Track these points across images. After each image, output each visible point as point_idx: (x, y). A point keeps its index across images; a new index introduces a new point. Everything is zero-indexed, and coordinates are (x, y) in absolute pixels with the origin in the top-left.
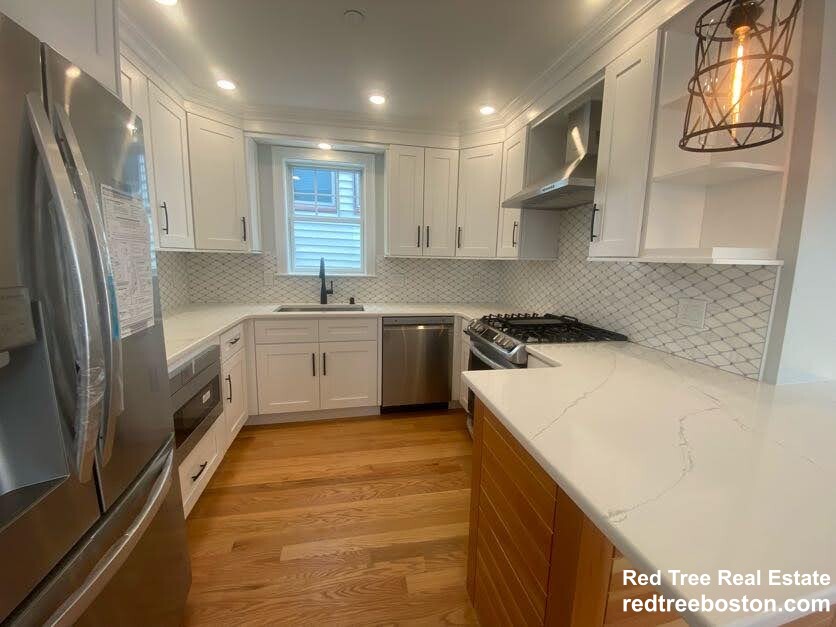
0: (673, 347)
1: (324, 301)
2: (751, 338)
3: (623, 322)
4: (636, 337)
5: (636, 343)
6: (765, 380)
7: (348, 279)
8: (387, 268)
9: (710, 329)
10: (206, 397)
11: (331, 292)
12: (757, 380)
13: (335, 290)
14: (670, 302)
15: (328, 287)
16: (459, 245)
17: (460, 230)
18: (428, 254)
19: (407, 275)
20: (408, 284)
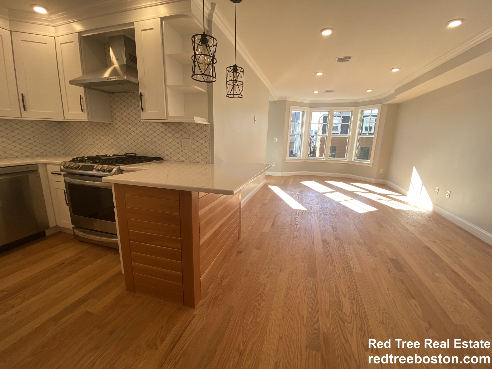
0: (182, 159)
2: (206, 150)
3: (159, 152)
4: (166, 158)
6: (211, 163)
9: (194, 149)
12: (210, 163)
14: (178, 140)
16: (24, 108)
17: (23, 96)
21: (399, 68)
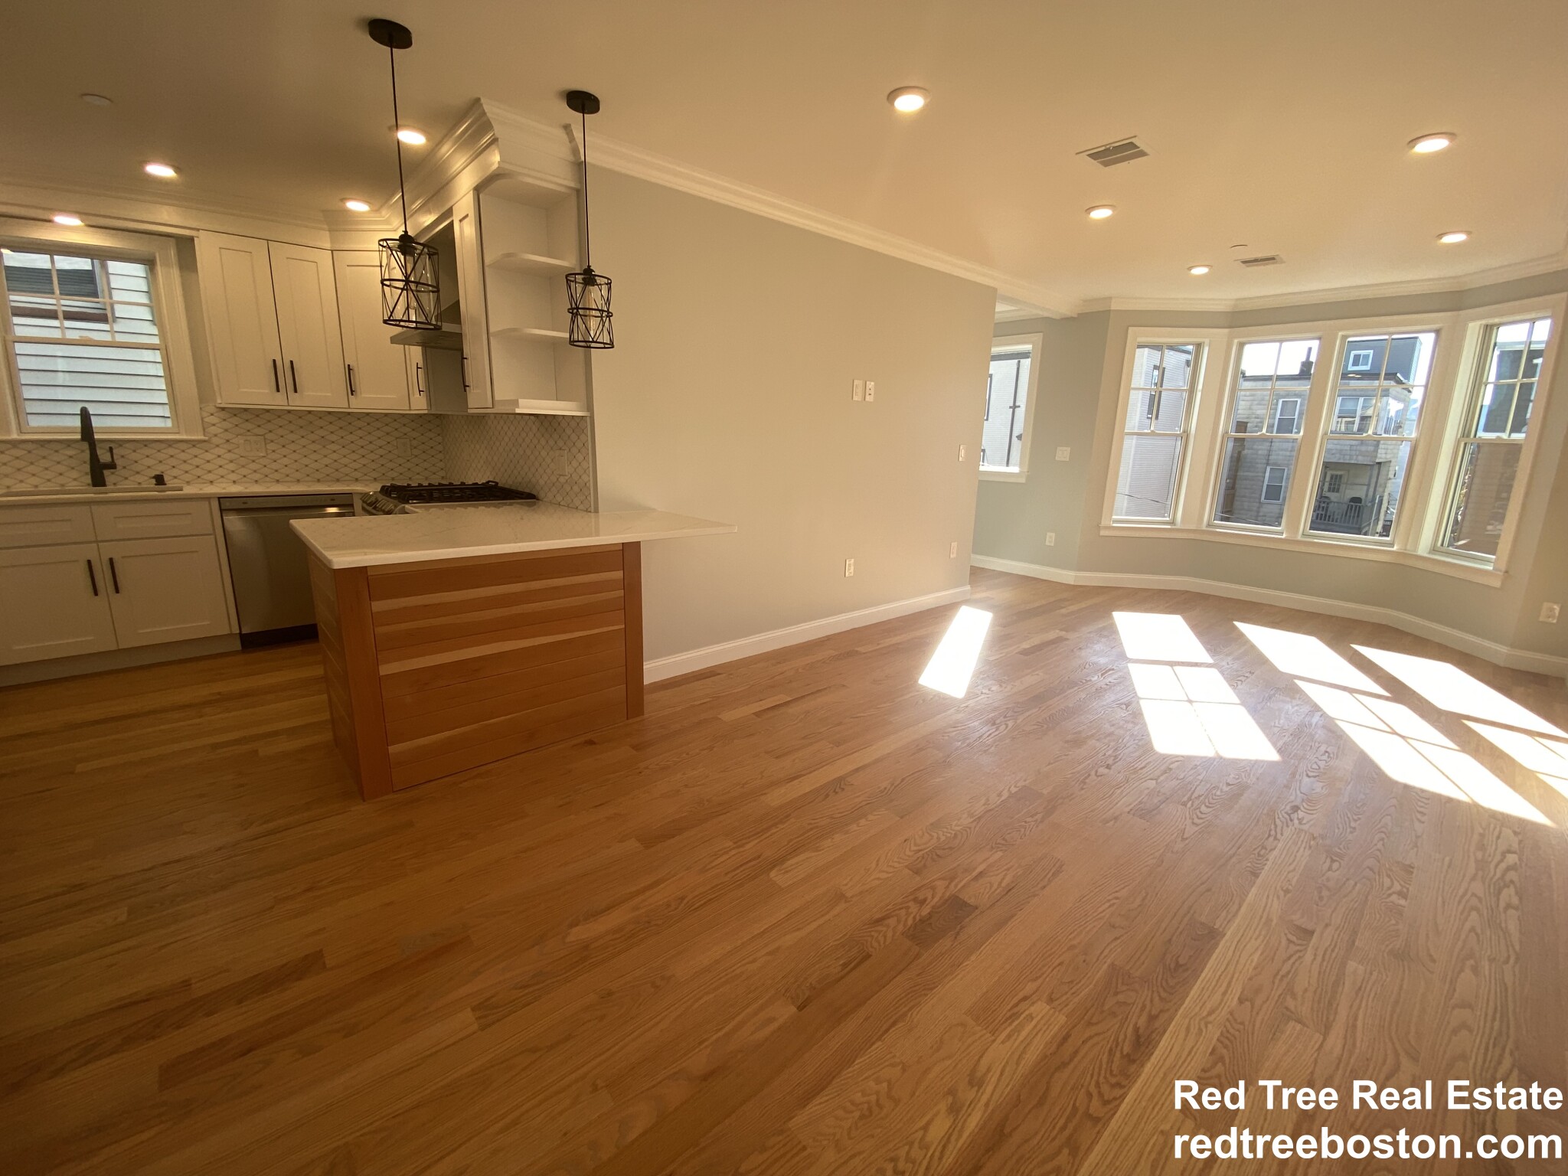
0: (558, 498)
1: (99, 481)
2: (585, 478)
3: (534, 481)
5: (543, 500)
6: (595, 512)
7: (146, 443)
8: (226, 425)
9: (571, 476)
11: (112, 466)
12: (591, 512)
13: (119, 462)
14: (553, 454)
15: (104, 457)
16: (352, 391)
17: (349, 369)
18: (298, 402)
19: (269, 436)
20: (274, 451)
21: (1450, 135)
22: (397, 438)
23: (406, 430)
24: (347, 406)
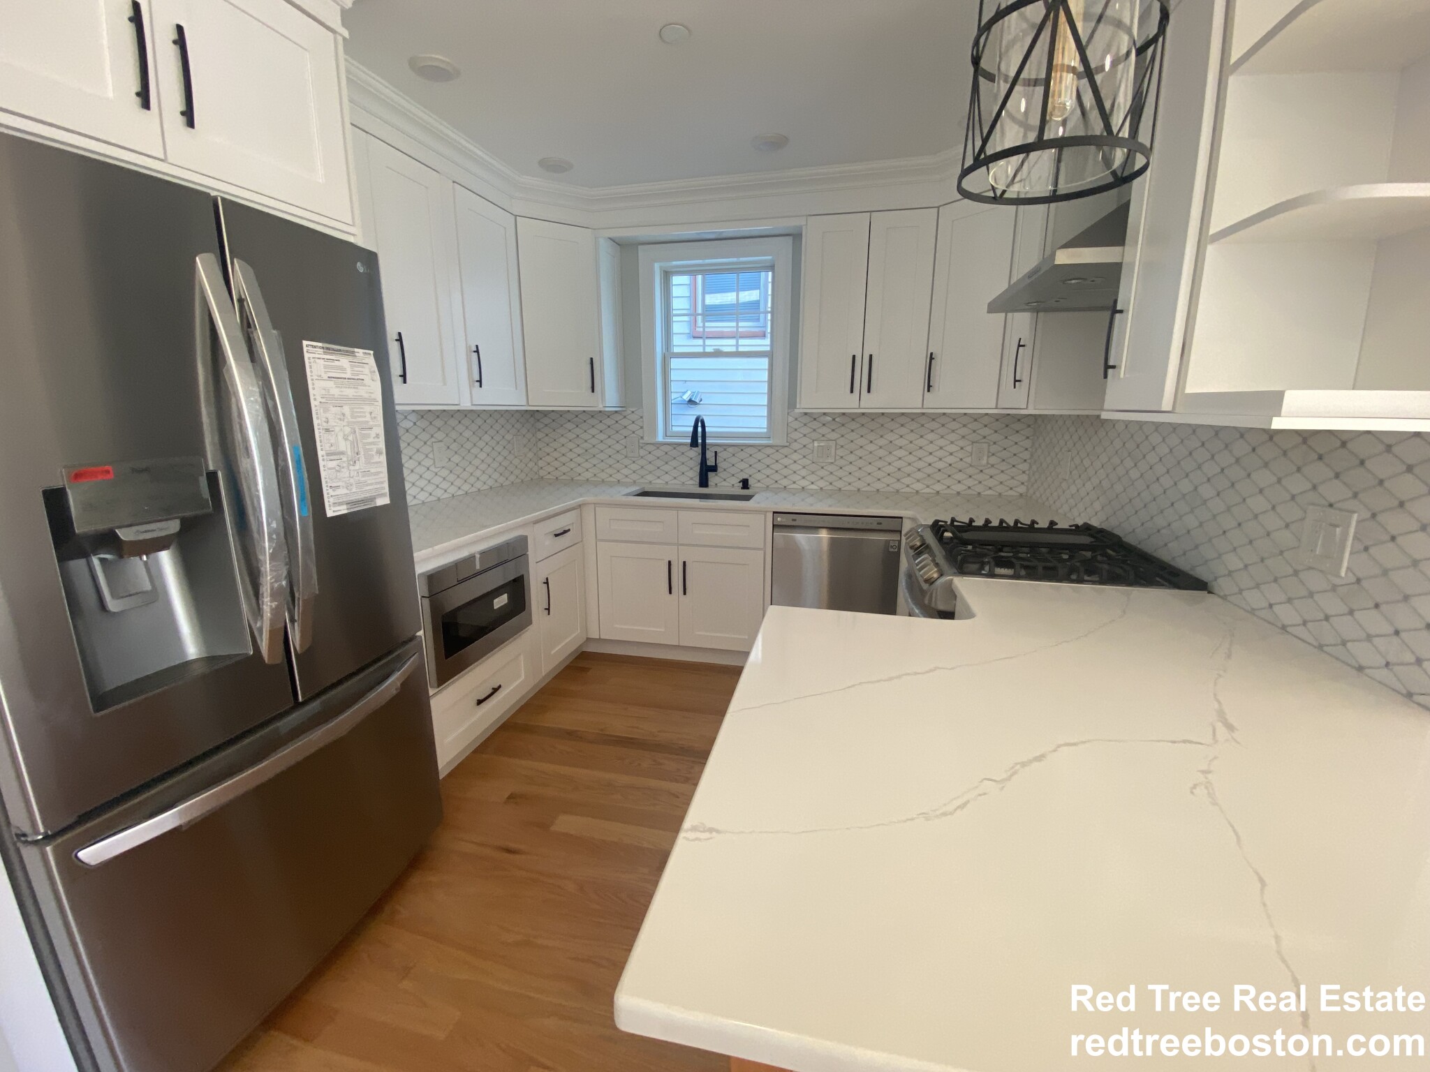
1: (704, 482)
3: (1207, 551)
5: (1224, 598)
7: (742, 447)
8: (806, 430)
9: (1359, 581)
10: (501, 601)
11: (714, 469)
14: (1293, 512)
15: (711, 462)
16: (929, 386)
17: (931, 358)
18: (871, 403)
19: (841, 441)
20: (842, 457)
22: (973, 442)
23: (986, 431)
24: (920, 406)
